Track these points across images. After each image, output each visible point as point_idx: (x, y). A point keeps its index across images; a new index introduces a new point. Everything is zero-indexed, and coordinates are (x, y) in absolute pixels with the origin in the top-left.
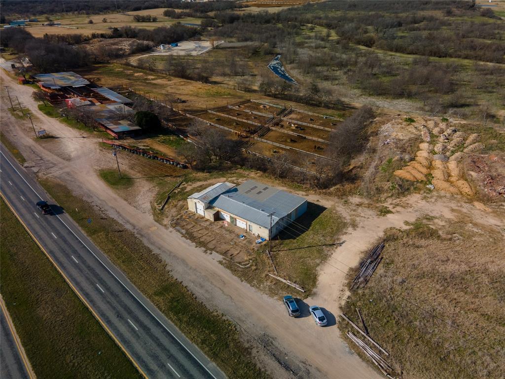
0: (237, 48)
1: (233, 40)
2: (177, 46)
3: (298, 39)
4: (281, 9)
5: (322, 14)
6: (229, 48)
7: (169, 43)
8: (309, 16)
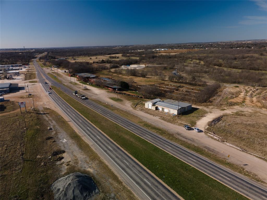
0: (156, 67)
1: (155, 64)
2: (129, 66)
3: (185, 64)
4: (176, 53)
5: (196, 55)
6: (153, 67)
7: (126, 65)
8: (190, 56)
